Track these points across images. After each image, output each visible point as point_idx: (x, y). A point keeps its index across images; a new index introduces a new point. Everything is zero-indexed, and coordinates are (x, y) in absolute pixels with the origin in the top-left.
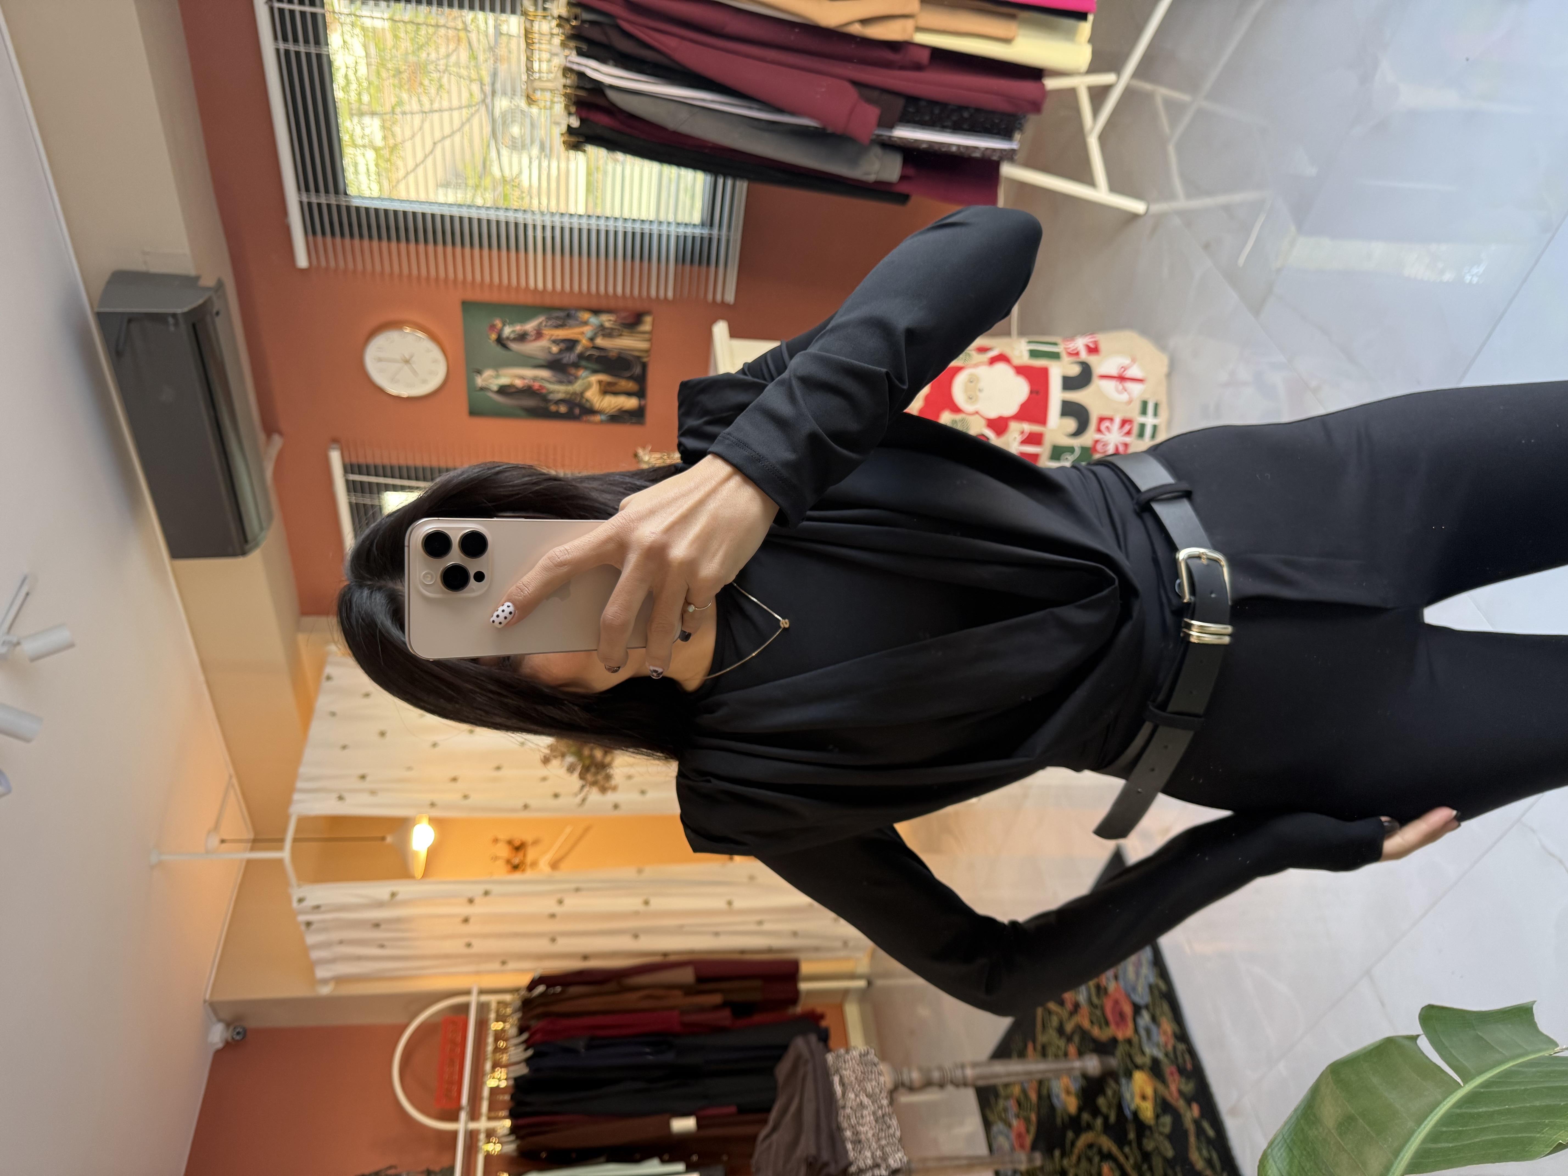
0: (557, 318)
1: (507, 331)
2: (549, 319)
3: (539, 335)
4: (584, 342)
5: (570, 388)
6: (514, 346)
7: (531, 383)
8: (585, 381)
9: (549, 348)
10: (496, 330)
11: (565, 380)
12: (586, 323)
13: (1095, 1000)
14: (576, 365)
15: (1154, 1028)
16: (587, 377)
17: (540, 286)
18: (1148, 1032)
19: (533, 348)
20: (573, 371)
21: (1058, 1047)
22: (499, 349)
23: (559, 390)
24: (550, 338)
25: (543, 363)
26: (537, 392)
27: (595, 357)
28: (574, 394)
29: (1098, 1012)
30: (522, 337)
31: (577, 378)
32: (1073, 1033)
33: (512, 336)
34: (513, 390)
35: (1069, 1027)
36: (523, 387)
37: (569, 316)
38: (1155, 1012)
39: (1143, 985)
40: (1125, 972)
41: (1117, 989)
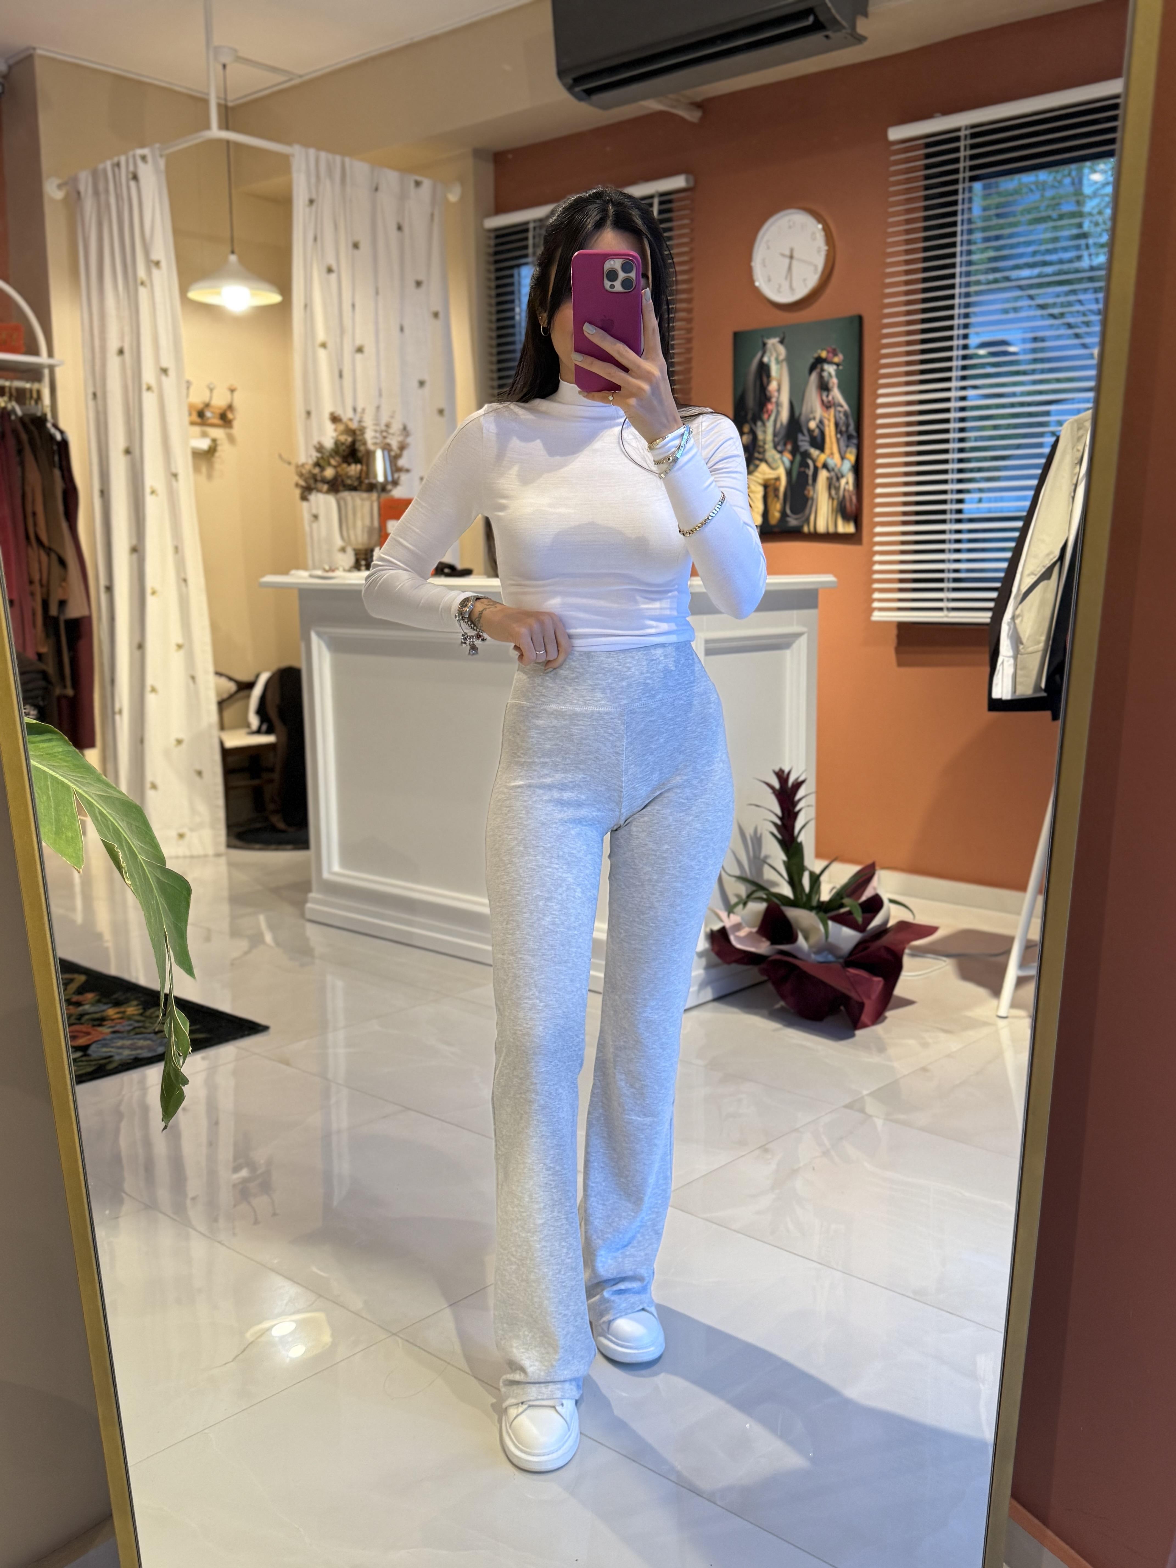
0: (847, 426)
1: (831, 369)
2: (846, 414)
3: (827, 406)
4: (822, 458)
5: (769, 446)
6: (814, 377)
7: (774, 400)
8: (780, 462)
9: (814, 419)
10: (831, 355)
11: (777, 439)
12: (843, 458)
13: (87, 1017)
14: (794, 452)
16: (783, 463)
17: (881, 400)
19: (813, 400)
20: (789, 447)
22: (811, 360)
23: (767, 434)
24: (825, 417)
25: (797, 413)
26: (765, 410)
27: (807, 471)
28: (764, 451)
30: (824, 387)
31: (781, 452)
33: (825, 374)
34: (765, 379)
36: (770, 392)
37: (850, 437)
38: (82, 1061)
39: (110, 1052)
40: (122, 1038)
41: (102, 1033)
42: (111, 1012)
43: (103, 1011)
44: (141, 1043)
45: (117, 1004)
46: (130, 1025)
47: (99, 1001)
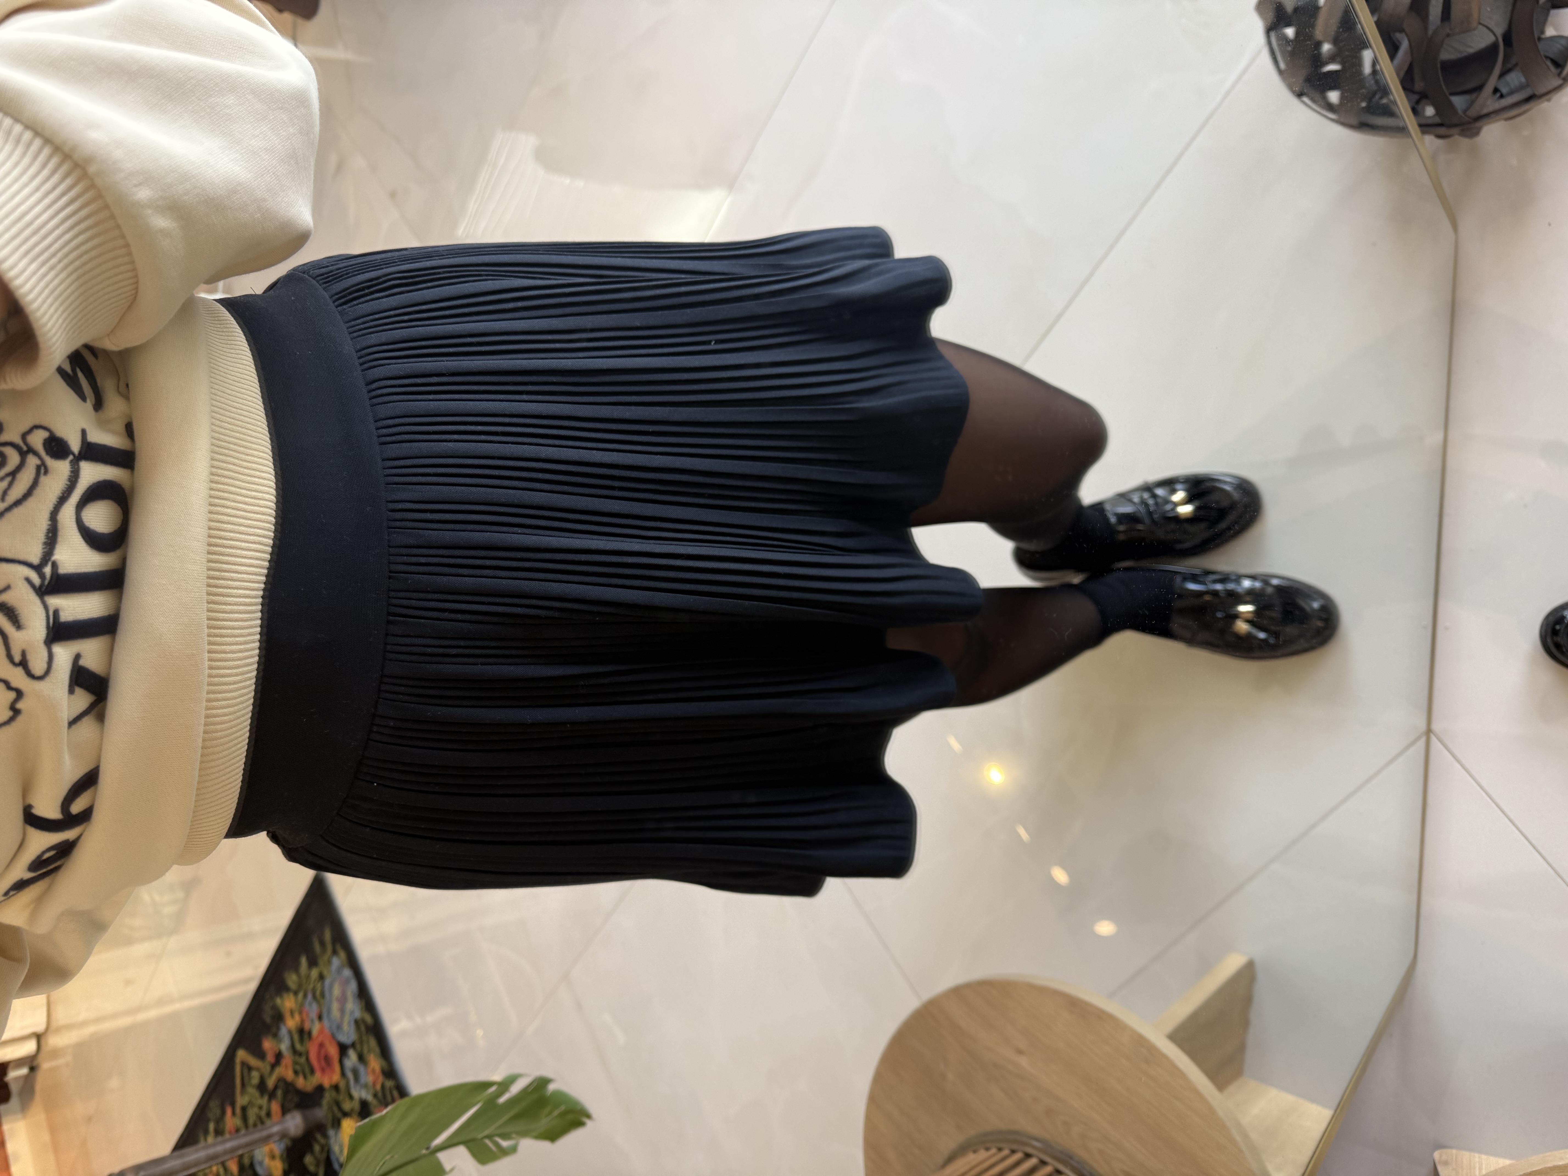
13: (298, 1046)
15: (362, 1069)
18: (355, 1072)
21: (260, 1108)
29: (303, 1060)
32: (276, 1087)
35: (271, 1083)
38: (362, 1050)
39: (349, 1023)
40: (329, 1011)
41: (321, 1031)
42: (291, 1023)
43: (290, 1032)
44: (337, 991)
45: (279, 1017)
46: (310, 1004)
47: (275, 1036)
